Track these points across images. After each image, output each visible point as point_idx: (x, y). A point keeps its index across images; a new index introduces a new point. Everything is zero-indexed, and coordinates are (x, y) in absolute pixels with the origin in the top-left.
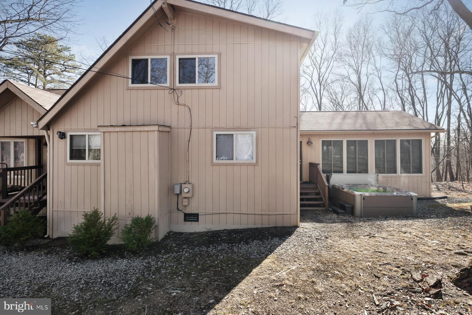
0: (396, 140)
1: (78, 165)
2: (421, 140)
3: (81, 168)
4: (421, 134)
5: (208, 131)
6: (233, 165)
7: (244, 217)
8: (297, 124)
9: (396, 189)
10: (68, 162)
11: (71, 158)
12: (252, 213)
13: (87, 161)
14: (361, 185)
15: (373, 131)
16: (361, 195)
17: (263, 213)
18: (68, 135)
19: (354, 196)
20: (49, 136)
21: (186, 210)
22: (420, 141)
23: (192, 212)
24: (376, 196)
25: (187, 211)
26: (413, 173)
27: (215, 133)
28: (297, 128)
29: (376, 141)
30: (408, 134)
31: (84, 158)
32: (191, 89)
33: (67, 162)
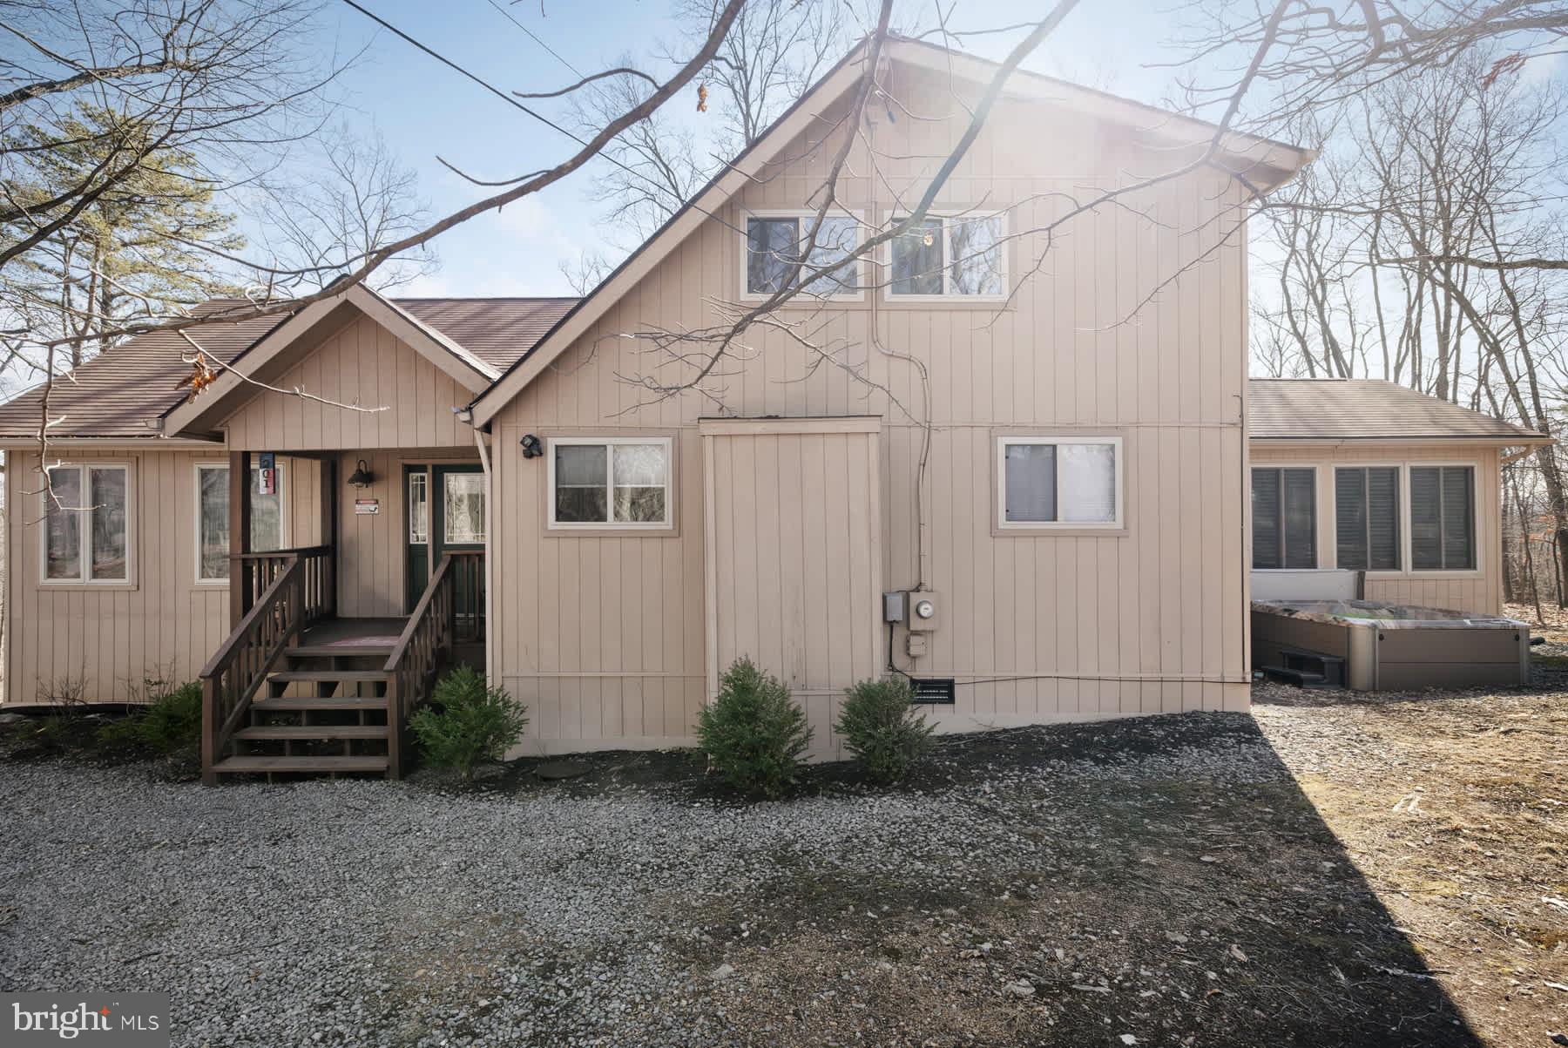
0: (1398, 468)
1: (581, 536)
2: (1472, 468)
3: (590, 546)
4: (1472, 450)
5: (981, 435)
6: (1056, 535)
7: (1089, 689)
8: (1241, 416)
9: (1441, 610)
10: (550, 527)
11: (560, 516)
12: (1114, 675)
13: (611, 524)
14: (1316, 601)
15: (1337, 442)
16: (1374, 627)
17: (1144, 675)
18: (551, 444)
19: (1349, 630)
20: (489, 450)
21: (915, 671)
22: (1468, 473)
23: (935, 674)
24: (1418, 628)
25: (918, 673)
26: (1449, 566)
27: (1003, 442)
28: (1242, 428)
29: (1339, 472)
30: (1434, 450)
31: (602, 518)
32: (930, 309)
33: (546, 529)
